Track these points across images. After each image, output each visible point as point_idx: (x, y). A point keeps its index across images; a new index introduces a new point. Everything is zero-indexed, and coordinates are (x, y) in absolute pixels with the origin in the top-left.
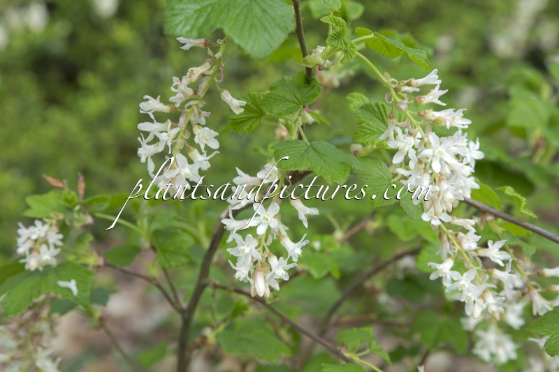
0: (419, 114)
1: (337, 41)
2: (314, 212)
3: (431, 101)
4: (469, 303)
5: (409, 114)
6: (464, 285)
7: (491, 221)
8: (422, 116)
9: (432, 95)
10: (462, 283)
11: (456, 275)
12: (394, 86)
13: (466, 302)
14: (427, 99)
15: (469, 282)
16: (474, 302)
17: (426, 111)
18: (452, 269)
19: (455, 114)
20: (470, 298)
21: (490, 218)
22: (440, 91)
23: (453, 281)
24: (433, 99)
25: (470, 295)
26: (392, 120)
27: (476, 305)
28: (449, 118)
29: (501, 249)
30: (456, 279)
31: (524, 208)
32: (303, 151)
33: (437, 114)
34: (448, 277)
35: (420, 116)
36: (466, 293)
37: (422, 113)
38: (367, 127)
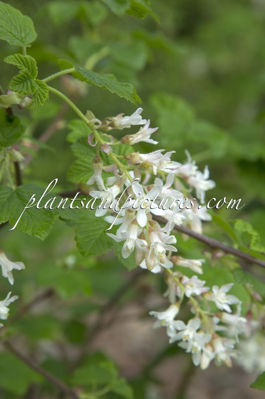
0: (125, 158)
1: (22, 85)
2: (20, 266)
3: (141, 140)
4: (195, 354)
5: (115, 158)
6: (188, 336)
7: (223, 257)
8: (129, 159)
9: (141, 133)
10: (186, 333)
11: (180, 324)
12: (97, 127)
13: (193, 352)
14: (135, 138)
15: (194, 331)
16: (202, 351)
17: (133, 154)
18: (176, 318)
19: (163, 157)
20: (196, 348)
21: (220, 254)
22: (150, 129)
23: (178, 331)
24: (142, 138)
25: (195, 344)
26: (97, 164)
27: (204, 355)
28: (156, 162)
29: (228, 293)
30: (179, 329)
31: (255, 244)
32: (5, 200)
33: (145, 157)
34: (171, 327)
35: (126, 160)
36: (191, 343)
37: (128, 157)
38: (82, 164)
